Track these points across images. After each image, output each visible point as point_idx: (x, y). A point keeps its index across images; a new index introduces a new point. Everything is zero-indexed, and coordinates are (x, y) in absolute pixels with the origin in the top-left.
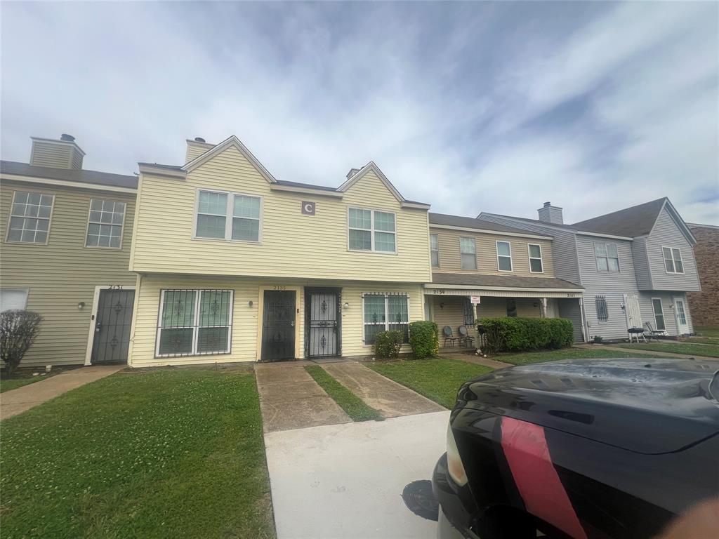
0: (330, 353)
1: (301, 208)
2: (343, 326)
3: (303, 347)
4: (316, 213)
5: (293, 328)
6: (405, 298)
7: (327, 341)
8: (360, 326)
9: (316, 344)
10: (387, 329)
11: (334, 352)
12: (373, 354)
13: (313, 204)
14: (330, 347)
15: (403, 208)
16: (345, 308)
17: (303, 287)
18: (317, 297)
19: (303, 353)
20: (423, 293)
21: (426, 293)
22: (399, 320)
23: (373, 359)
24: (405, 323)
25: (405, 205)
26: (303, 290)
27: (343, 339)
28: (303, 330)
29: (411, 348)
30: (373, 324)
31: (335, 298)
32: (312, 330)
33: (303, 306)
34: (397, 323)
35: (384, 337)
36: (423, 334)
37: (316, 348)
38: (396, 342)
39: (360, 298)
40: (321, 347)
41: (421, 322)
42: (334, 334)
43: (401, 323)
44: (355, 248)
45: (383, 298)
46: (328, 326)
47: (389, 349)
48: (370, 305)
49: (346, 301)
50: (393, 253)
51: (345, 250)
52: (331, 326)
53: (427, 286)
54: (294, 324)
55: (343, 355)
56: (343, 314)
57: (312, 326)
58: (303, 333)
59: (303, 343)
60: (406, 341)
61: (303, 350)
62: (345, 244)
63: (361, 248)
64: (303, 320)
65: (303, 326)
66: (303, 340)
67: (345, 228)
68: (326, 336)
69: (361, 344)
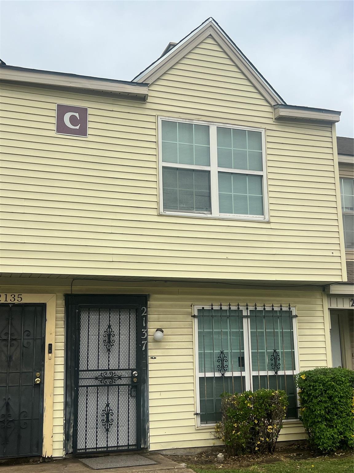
0: (123, 442)
1: (54, 121)
2: (151, 381)
3: (61, 430)
4: (89, 131)
5: (39, 388)
6: (288, 317)
7: (115, 417)
8: (190, 380)
9: (92, 422)
10: (249, 386)
11: (133, 441)
12: (218, 443)
13: (83, 112)
14: (123, 430)
15: (281, 120)
16: (156, 341)
17: (61, 295)
18: (94, 317)
19: (60, 445)
20: (327, 306)
21: (334, 306)
22: (275, 366)
23: (220, 455)
24: (289, 373)
25: (284, 112)
26: (62, 302)
27: (151, 411)
28: (61, 391)
29: (303, 430)
30: (218, 375)
31: (133, 317)
32: (82, 391)
33: (62, 338)
34: (271, 373)
35: (244, 407)
36: (330, 398)
37: (91, 432)
38: (269, 416)
39: (190, 318)
40: (102, 429)
41: (324, 372)
42: (133, 402)
43: (280, 373)
44: (175, 209)
45: (238, 317)
46: (118, 382)
47: (255, 433)
48: (211, 333)
49: (158, 325)
50: (260, 218)
51: (155, 212)
52: (123, 381)
53: (335, 290)
54: (42, 377)
55: (152, 448)
56: (150, 353)
57: (82, 383)
58: (61, 399)
59: (61, 422)
60: (292, 413)
61: (61, 437)
62: (154, 199)
63: (189, 208)
64: (61, 368)
65: (61, 384)
66: (61, 414)
67: (153, 165)
68: (113, 406)
69: (192, 423)
